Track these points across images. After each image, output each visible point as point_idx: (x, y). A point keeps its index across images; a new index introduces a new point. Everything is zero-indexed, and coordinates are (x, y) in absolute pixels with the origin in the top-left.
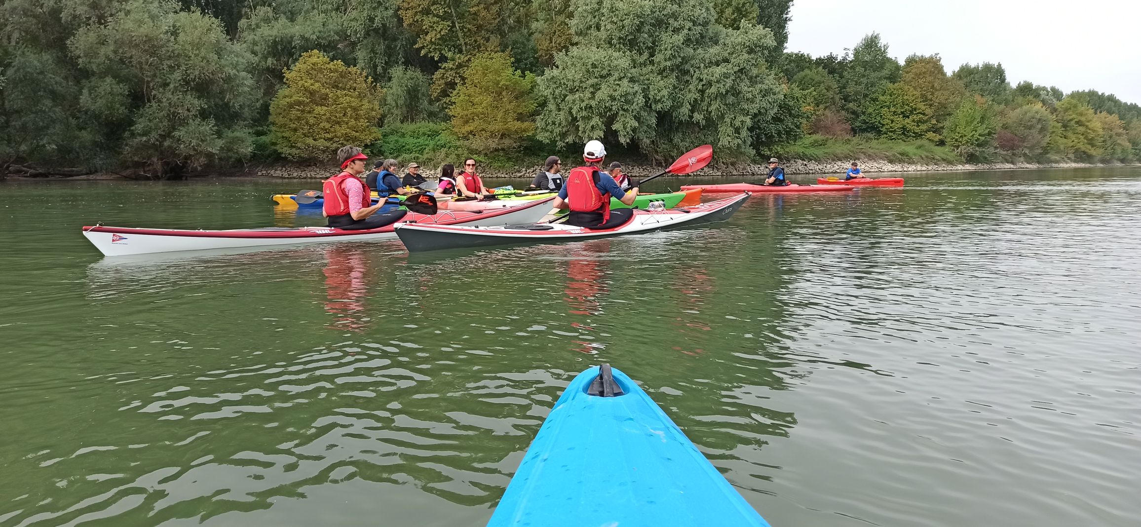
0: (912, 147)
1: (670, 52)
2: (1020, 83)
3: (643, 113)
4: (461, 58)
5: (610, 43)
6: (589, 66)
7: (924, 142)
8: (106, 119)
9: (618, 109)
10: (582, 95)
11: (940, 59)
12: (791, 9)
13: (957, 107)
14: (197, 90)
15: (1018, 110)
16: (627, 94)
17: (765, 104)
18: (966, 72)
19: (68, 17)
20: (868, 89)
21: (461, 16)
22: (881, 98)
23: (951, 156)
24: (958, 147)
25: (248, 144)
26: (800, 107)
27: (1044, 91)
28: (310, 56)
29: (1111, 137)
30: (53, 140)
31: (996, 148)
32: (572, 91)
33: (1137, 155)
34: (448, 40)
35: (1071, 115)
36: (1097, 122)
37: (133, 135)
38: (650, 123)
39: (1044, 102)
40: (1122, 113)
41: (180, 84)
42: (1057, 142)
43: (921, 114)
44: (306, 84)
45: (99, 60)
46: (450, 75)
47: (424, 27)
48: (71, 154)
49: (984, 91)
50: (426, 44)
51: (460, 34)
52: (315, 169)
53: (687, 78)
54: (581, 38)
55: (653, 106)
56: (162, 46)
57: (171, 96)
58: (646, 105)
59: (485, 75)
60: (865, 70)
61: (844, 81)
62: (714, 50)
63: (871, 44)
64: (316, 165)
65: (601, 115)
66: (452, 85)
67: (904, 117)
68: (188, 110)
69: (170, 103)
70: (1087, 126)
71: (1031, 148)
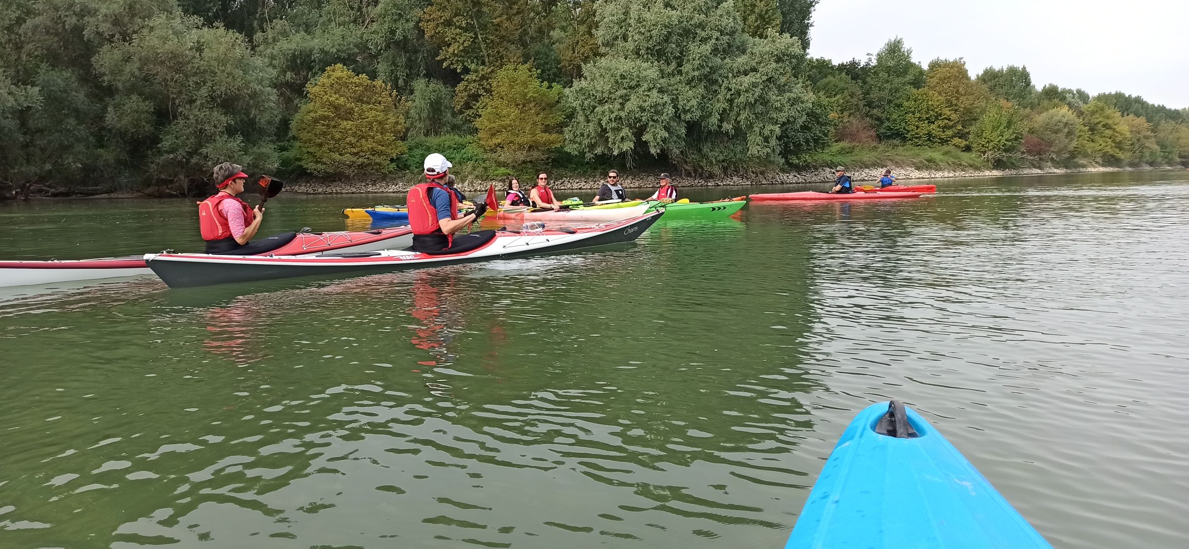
0: (938, 153)
1: (698, 62)
2: (1045, 86)
3: (672, 123)
4: (485, 70)
5: (638, 54)
6: (618, 78)
7: (950, 148)
8: (132, 137)
9: (648, 120)
10: (611, 106)
11: (965, 63)
12: (813, 14)
13: (983, 111)
14: (223, 106)
15: (1044, 114)
16: (657, 105)
17: (793, 113)
18: (990, 77)
19: (90, 35)
20: (892, 94)
21: (484, 27)
22: (906, 104)
23: (978, 162)
24: (984, 153)
25: (274, 159)
26: (828, 115)
27: (1069, 93)
28: (333, 71)
29: (1138, 140)
30: (78, 159)
31: (1023, 153)
32: (601, 102)
33: (1166, 158)
34: (471, 52)
35: (1098, 118)
36: (1124, 125)
37: (160, 153)
38: (680, 133)
39: (1070, 105)
40: (1149, 115)
41: (207, 100)
42: (1084, 146)
43: (946, 119)
44: (331, 99)
45: (124, 77)
46: (473, 88)
47: (447, 39)
48: (95, 173)
49: (1009, 95)
50: (448, 56)
51: (483, 46)
52: (340, 184)
53: (715, 87)
54: (608, 49)
55: (683, 117)
56: (188, 63)
57: (198, 113)
58: (676, 116)
59: (511, 87)
60: (889, 76)
61: (867, 87)
62: (741, 59)
63: (894, 49)
64: (340, 180)
65: (630, 126)
66: (476, 97)
67: (929, 122)
68: (215, 126)
69: (197, 119)
70: (1114, 130)
71: (1058, 153)
